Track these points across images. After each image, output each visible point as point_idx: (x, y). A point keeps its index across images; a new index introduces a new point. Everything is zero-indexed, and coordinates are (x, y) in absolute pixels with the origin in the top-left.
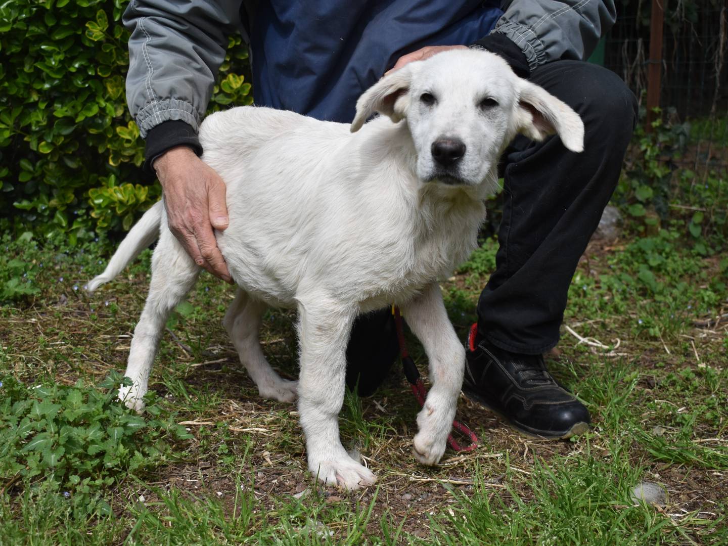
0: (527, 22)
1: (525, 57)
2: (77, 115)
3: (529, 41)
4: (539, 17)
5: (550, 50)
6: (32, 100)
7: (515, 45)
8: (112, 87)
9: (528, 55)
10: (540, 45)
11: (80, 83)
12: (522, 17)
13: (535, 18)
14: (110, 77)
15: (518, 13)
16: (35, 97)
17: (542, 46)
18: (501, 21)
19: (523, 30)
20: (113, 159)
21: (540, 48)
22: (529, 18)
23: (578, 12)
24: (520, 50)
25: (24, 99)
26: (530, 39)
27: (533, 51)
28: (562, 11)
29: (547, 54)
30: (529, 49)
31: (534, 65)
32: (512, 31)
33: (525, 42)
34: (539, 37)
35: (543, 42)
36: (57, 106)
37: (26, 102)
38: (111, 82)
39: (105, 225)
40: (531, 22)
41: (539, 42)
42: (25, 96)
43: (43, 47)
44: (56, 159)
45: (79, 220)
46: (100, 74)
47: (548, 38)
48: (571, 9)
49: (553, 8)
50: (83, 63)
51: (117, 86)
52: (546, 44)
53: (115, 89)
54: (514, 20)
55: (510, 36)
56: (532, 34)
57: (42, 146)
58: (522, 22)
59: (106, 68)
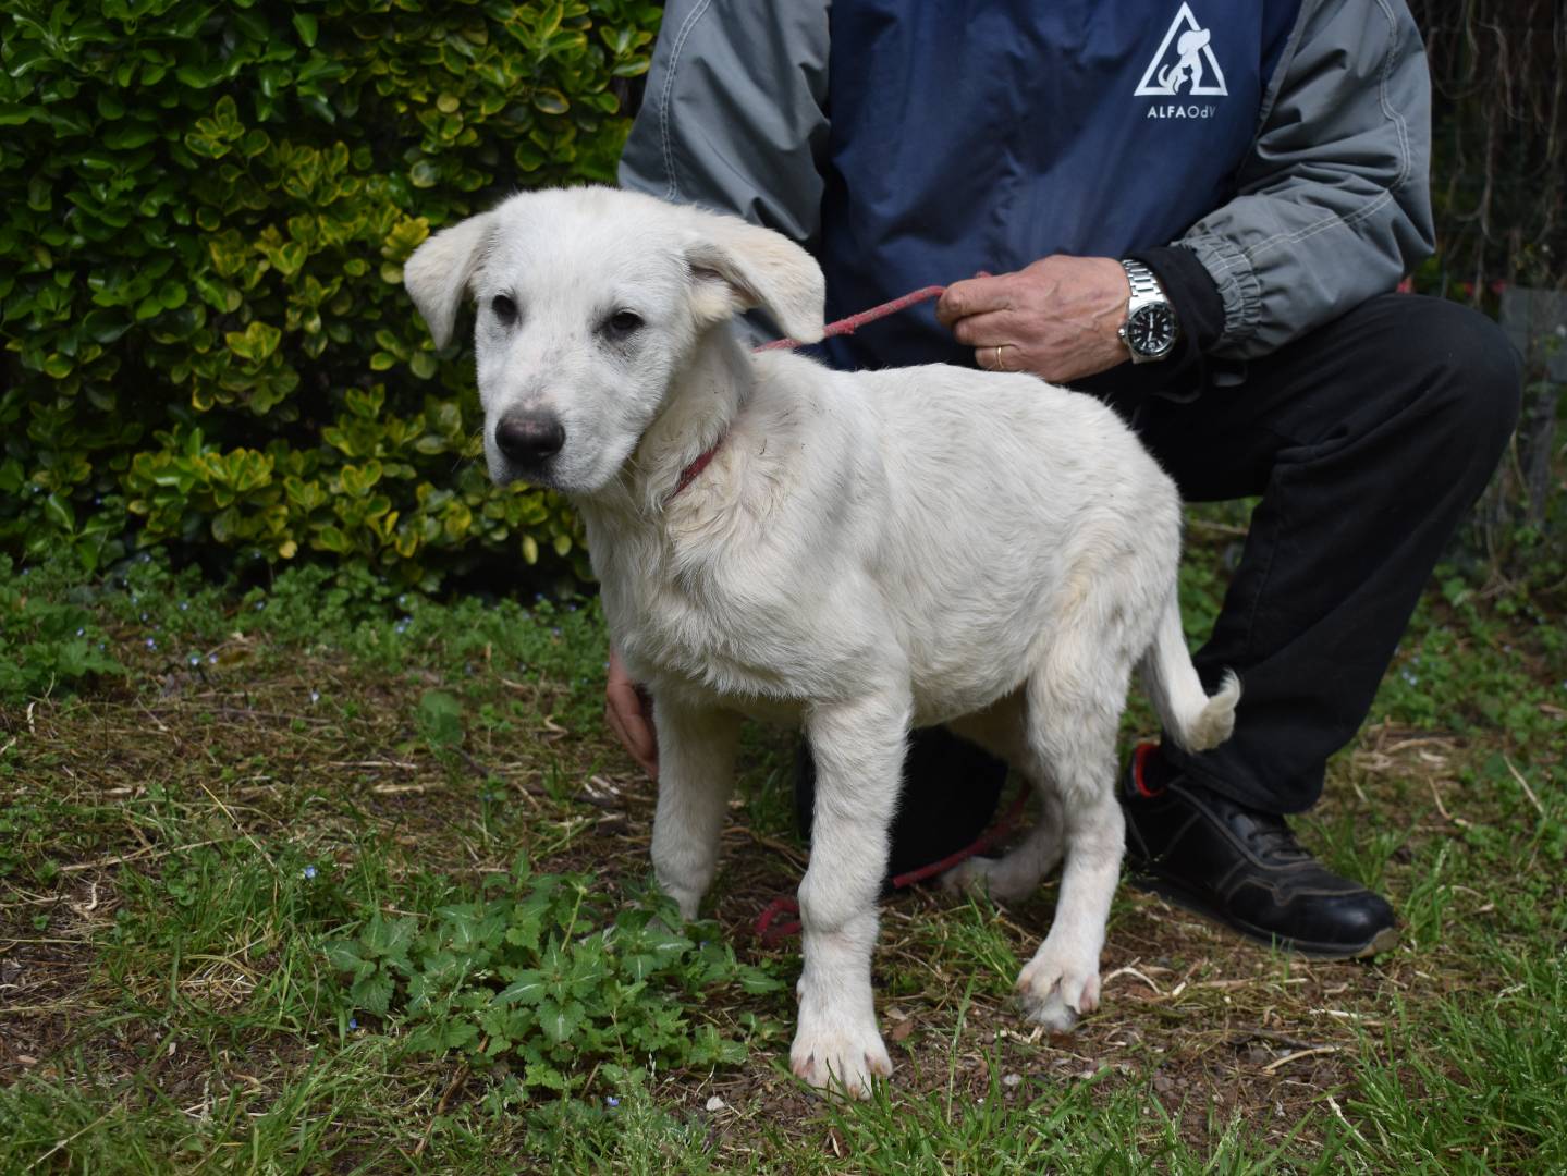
0: (1241, 239)
1: (1221, 301)
2: (138, 304)
3: (1234, 274)
4: (1266, 236)
5: (1271, 301)
6: (36, 267)
7: (1206, 273)
8: (223, 253)
9: (1227, 299)
10: (1254, 286)
11: (156, 238)
12: (1234, 228)
13: (1257, 236)
14: (221, 230)
15: (1229, 219)
16: (46, 262)
17: (1258, 290)
18: (1195, 229)
19: (1229, 252)
20: (200, 396)
21: (1252, 291)
22: (1248, 232)
23: (1355, 229)
24: (1216, 285)
25: (19, 265)
26: (1238, 270)
27: (1239, 293)
28: (1322, 225)
29: (1264, 308)
30: (1232, 288)
31: (1234, 320)
32: (1210, 248)
33: (1228, 274)
34: (1257, 271)
35: (1261, 282)
36: (96, 283)
37: (24, 270)
38: (220, 242)
39: (161, 529)
40: (1248, 241)
41: (1253, 280)
42: (24, 259)
43: (86, 162)
44: (74, 391)
45: (104, 516)
46: (200, 223)
47: (1272, 278)
48: (1340, 222)
49: (1303, 218)
50: (166, 199)
51: (233, 251)
52: (1266, 288)
53: (228, 257)
54: (1219, 231)
55: (1201, 256)
56: (1244, 263)
57: (53, 363)
58: (1232, 238)
59: (215, 212)
